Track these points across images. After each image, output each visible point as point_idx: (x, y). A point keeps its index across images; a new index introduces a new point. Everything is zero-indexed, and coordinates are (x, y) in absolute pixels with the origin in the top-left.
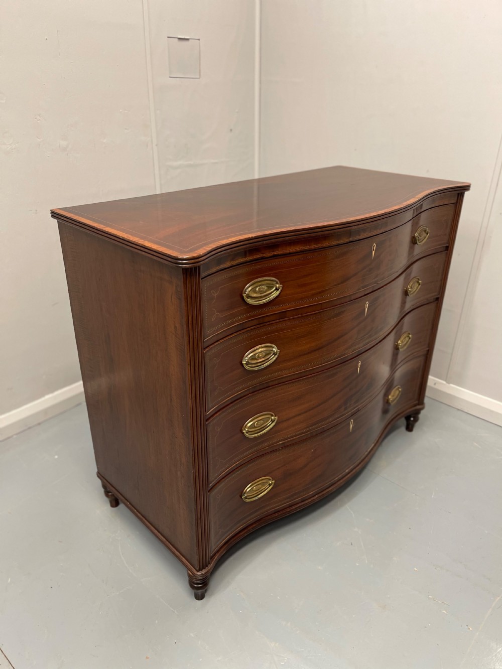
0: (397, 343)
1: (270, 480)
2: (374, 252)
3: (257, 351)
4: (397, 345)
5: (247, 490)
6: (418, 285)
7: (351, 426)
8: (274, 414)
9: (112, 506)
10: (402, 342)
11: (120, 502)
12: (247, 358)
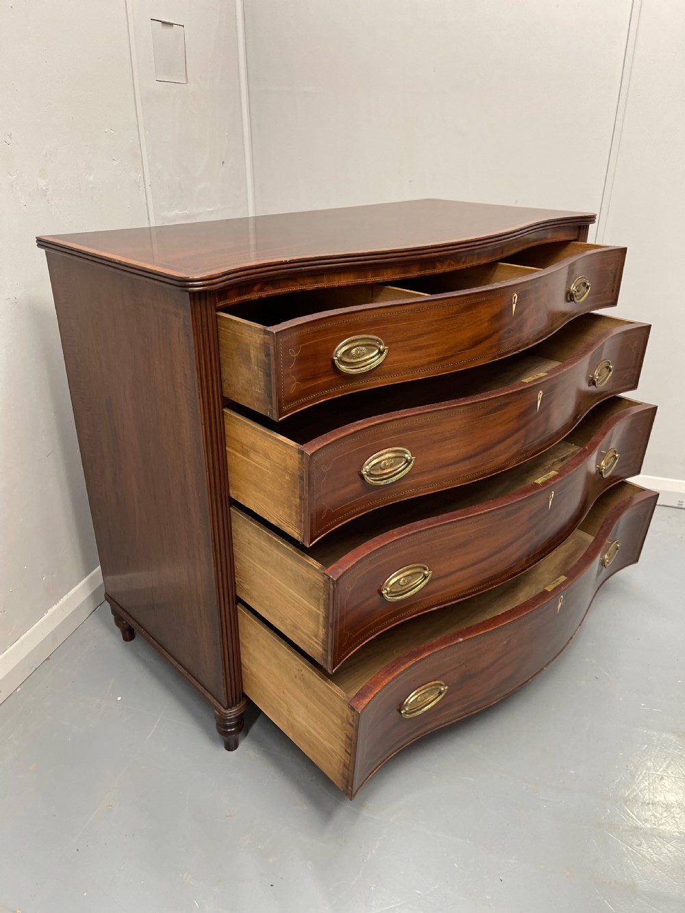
0: (600, 465)
1: (442, 685)
2: (514, 306)
3: (383, 458)
4: (599, 468)
5: (409, 700)
6: (607, 373)
7: (560, 604)
8: (427, 568)
9: (126, 639)
10: (606, 464)
11: (137, 635)
12: (367, 467)
